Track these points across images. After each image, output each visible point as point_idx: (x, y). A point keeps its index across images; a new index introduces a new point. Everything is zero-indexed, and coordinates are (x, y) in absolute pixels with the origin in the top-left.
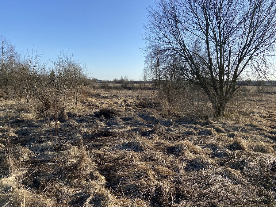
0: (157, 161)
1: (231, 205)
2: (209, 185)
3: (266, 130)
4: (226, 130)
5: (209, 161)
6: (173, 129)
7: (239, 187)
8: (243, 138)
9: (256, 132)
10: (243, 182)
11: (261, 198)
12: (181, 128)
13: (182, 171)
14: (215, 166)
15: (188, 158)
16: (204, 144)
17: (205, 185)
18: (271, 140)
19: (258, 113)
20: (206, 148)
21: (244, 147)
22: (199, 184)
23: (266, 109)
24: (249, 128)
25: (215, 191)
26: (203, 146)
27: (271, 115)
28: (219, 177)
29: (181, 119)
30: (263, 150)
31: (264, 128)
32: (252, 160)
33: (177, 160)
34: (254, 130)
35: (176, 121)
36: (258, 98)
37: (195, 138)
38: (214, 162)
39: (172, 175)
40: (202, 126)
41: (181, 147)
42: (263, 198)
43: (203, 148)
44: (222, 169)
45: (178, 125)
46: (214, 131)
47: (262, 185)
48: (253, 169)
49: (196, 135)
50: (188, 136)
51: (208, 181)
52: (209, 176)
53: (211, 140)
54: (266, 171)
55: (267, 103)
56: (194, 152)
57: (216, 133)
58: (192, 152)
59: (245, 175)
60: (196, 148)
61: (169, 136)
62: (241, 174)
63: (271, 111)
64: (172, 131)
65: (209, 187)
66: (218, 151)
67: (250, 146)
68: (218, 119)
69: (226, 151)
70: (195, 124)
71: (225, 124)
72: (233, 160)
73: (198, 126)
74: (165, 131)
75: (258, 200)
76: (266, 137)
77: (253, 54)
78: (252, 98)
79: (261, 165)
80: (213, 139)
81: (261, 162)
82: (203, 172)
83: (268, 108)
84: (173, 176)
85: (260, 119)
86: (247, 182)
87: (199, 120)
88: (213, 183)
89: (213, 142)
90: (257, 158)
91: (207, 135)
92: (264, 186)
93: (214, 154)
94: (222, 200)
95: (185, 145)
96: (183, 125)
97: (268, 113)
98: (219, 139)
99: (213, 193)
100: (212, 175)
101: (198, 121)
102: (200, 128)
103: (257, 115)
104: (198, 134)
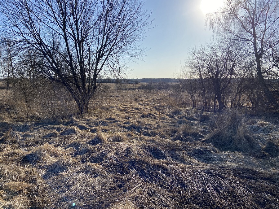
0: (7, 176)
1: (90, 200)
2: (69, 187)
3: (122, 121)
4: (90, 126)
5: (70, 161)
6: (31, 134)
7: (98, 179)
8: (103, 131)
9: (114, 124)
10: (102, 173)
11: (117, 184)
12: (41, 131)
13: (39, 180)
14: (76, 164)
15: (47, 164)
16: (67, 144)
17: (66, 187)
18: (126, 129)
19: (116, 107)
20: (68, 148)
21: (104, 140)
22: (58, 189)
23: (123, 103)
24: (109, 121)
25: (75, 191)
26: (65, 146)
27: (126, 107)
28: (80, 174)
29: (41, 121)
30: (119, 140)
31: (121, 120)
32: (110, 150)
33: (34, 169)
34: (113, 123)
35: (36, 124)
36: (116, 94)
37: (57, 139)
38: (76, 161)
39: (26, 189)
40: (66, 125)
41: (39, 153)
42: (118, 184)
43: (65, 149)
44: (83, 166)
45: (38, 128)
46: (78, 128)
47: (118, 172)
48: (111, 158)
49: (59, 136)
50: (49, 139)
51: (68, 183)
52: (70, 177)
53: (74, 139)
54: (121, 158)
55: (124, 98)
56: (55, 155)
57: (80, 130)
58: (53, 156)
59: (104, 166)
60: (57, 150)
61: (25, 143)
62: (100, 166)
63: (126, 104)
64: (30, 136)
65: (69, 189)
66: (80, 148)
67: (110, 138)
68: (83, 116)
69: (88, 147)
70: (58, 125)
71: (88, 120)
72: (94, 154)
73: (61, 126)
74: (21, 138)
75: (114, 186)
76: (122, 128)
77: (109, 54)
78: (111, 94)
79: (117, 154)
80: (77, 137)
81: (117, 151)
82: (64, 174)
83: (124, 102)
84: (28, 189)
85: (118, 112)
86: (106, 172)
87: (63, 119)
88: (74, 183)
89: (75, 141)
90: (114, 148)
91: (70, 134)
92: (119, 172)
93: (76, 152)
94: (82, 198)
95: (44, 150)
96: (44, 128)
97: (124, 106)
98: (82, 137)
99: (73, 193)
100: (73, 174)
101: (62, 121)
102: (64, 128)
103: (115, 109)
104: (62, 134)
